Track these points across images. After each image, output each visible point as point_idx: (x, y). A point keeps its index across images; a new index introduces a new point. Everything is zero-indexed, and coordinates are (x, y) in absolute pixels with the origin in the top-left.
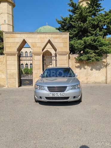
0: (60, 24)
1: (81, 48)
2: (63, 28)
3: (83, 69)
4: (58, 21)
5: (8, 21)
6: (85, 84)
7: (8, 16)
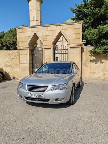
0: (75, 13)
1: (95, 39)
2: (78, 17)
3: (99, 63)
4: (73, 10)
5: (36, 17)
6: (101, 80)
7: (36, 13)
